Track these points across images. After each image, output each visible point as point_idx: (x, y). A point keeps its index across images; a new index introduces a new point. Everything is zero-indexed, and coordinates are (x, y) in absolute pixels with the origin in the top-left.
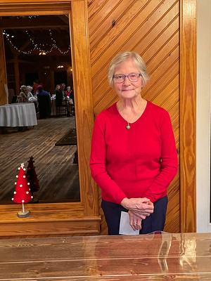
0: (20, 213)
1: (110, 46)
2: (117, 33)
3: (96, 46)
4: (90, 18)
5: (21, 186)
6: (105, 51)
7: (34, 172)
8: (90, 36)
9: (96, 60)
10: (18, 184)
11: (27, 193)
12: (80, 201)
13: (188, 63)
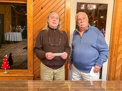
2: (43, 11)
3: (35, 15)
4: (34, 6)
5: (5, 63)
6: (38, 17)
8: (33, 12)
9: (35, 20)
10: (4, 62)
11: (7, 65)
12: (27, 69)
13: (67, 24)
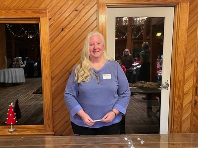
0: (10, 130)
1: (60, 41)
2: (65, 34)
4: (50, 26)
5: (11, 115)
7: (19, 108)
8: (50, 36)
10: (9, 114)
11: (14, 119)
12: (43, 124)
